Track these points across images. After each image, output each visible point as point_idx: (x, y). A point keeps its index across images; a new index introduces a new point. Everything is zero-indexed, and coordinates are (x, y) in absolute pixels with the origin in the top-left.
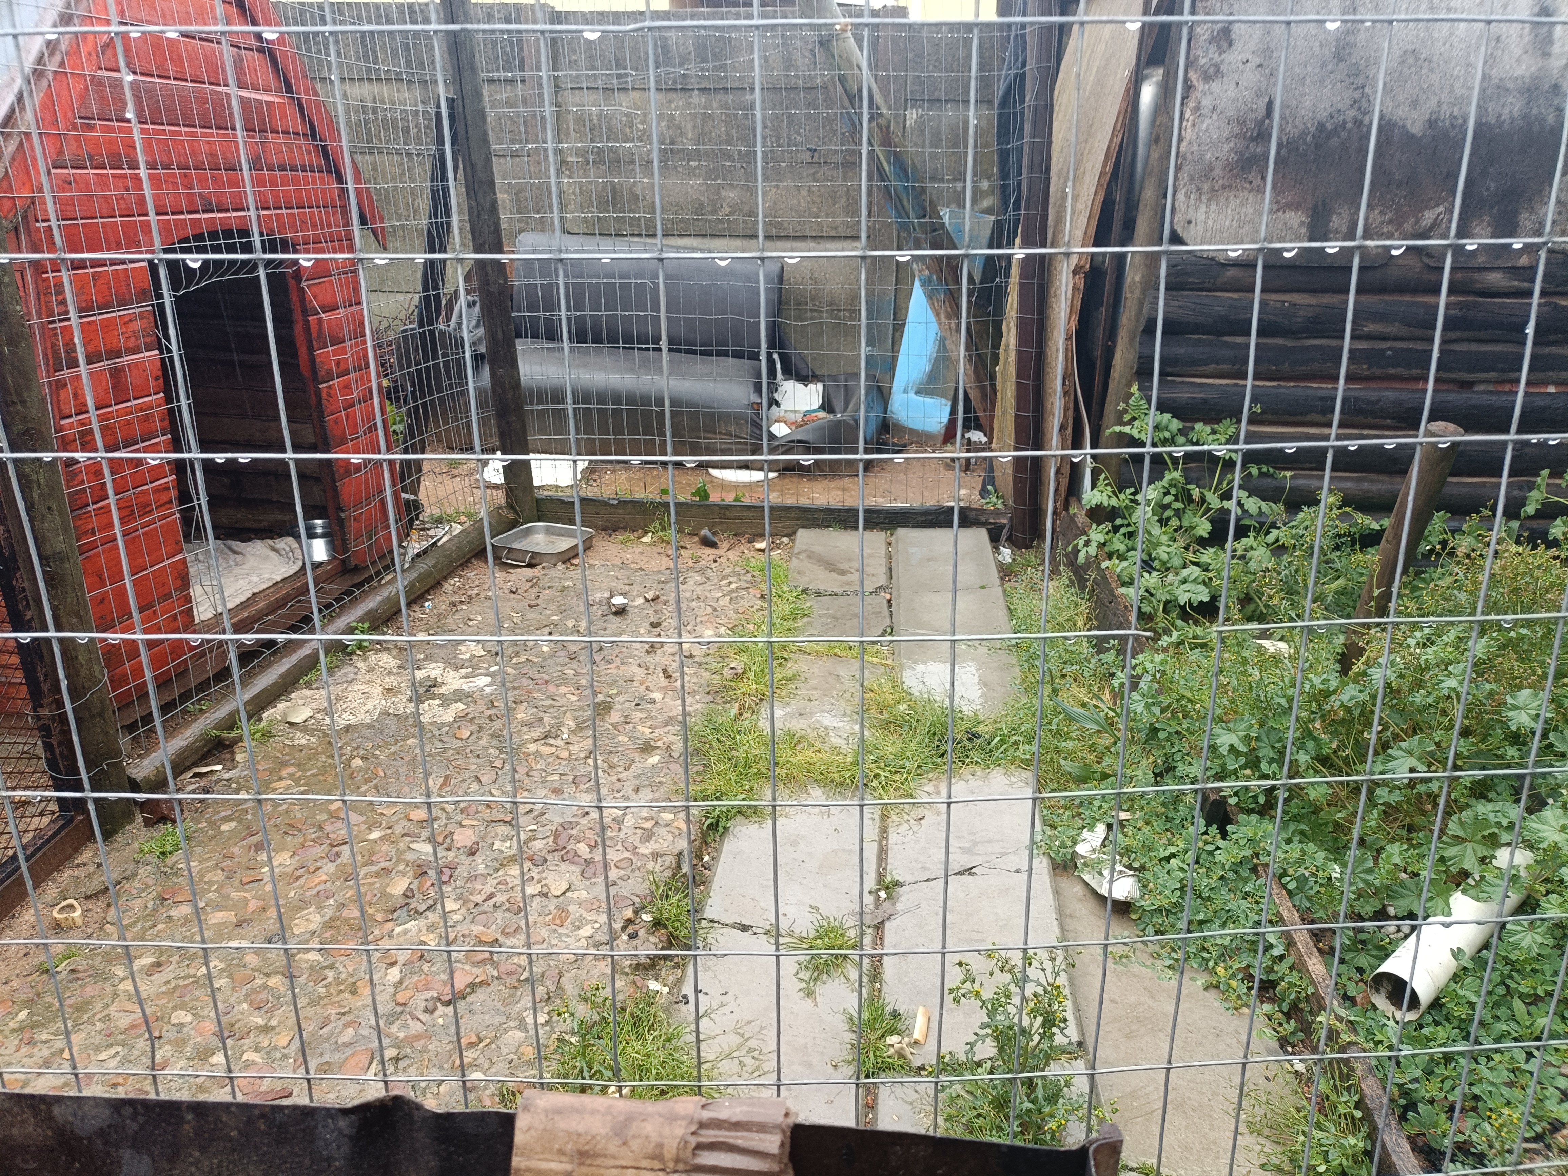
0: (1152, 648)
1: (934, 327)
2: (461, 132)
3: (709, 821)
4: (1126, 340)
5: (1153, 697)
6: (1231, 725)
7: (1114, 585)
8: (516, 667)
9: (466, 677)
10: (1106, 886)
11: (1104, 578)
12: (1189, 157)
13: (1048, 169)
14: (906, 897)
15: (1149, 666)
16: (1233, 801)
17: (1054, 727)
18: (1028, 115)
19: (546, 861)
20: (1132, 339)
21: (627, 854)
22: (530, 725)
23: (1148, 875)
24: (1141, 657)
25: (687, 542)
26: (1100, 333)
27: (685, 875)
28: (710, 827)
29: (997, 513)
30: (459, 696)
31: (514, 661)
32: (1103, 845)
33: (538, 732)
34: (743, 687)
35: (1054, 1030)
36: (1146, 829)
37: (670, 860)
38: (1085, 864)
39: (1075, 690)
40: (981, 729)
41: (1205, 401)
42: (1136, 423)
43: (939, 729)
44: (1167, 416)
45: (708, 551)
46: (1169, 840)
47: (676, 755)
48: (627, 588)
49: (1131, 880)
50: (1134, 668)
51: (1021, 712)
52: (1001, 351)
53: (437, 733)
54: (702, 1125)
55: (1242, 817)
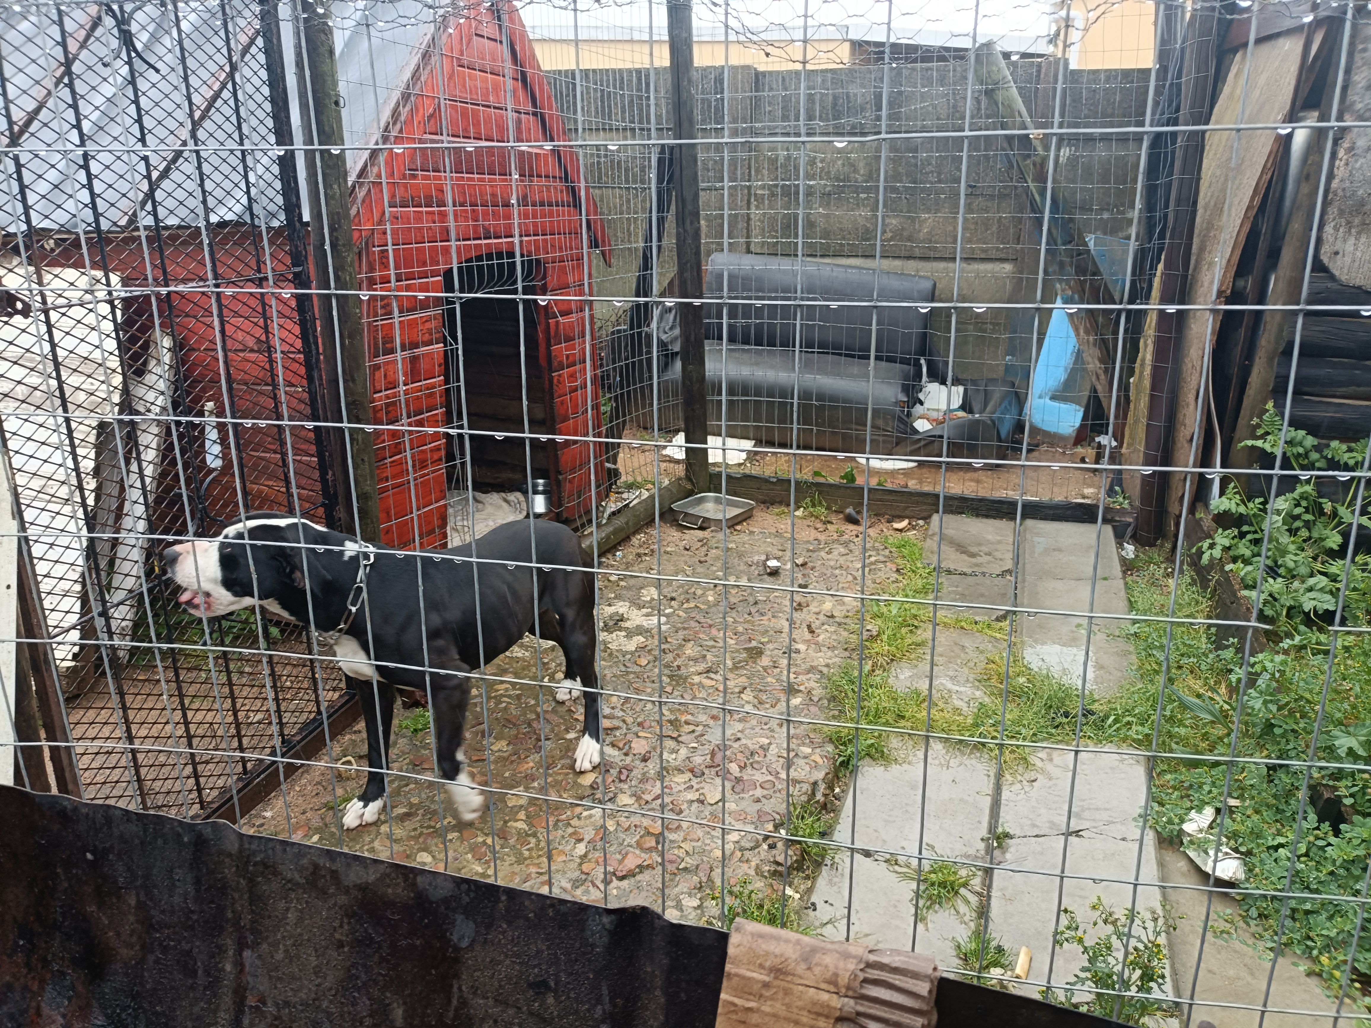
0: (1273, 649)
1: (1073, 340)
2: (677, 173)
3: (841, 759)
4: (1264, 360)
5: (1271, 695)
6: (1351, 729)
7: (1237, 587)
8: (686, 611)
9: (647, 615)
10: (1210, 863)
11: (1228, 580)
12: (1340, 193)
13: (1195, 203)
14: (1014, 849)
15: (1269, 665)
16: (1348, 801)
17: (1168, 713)
18: (1179, 154)
19: (703, 774)
20: (1270, 360)
21: (770, 778)
22: (696, 660)
23: (1255, 860)
24: (1260, 656)
25: (833, 518)
26: (1237, 352)
27: (818, 802)
28: (842, 763)
29: (1122, 511)
30: (640, 630)
31: (685, 606)
32: (1211, 827)
33: (702, 667)
34: (877, 647)
35: (1152, 984)
36: (1256, 817)
37: (806, 787)
38: (1191, 842)
39: (1191, 682)
40: (1095, 707)
41: (1343, 421)
42: (1269, 437)
43: (1055, 703)
44: (1302, 433)
45: (851, 527)
46: (1278, 830)
47: (816, 699)
48: (780, 553)
49: (1236, 863)
50: (1253, 666)
51: (1136, 696)
52: (1137, 365)
53: (621, 658)
54: (869, 965)
55: (1357, 818)
